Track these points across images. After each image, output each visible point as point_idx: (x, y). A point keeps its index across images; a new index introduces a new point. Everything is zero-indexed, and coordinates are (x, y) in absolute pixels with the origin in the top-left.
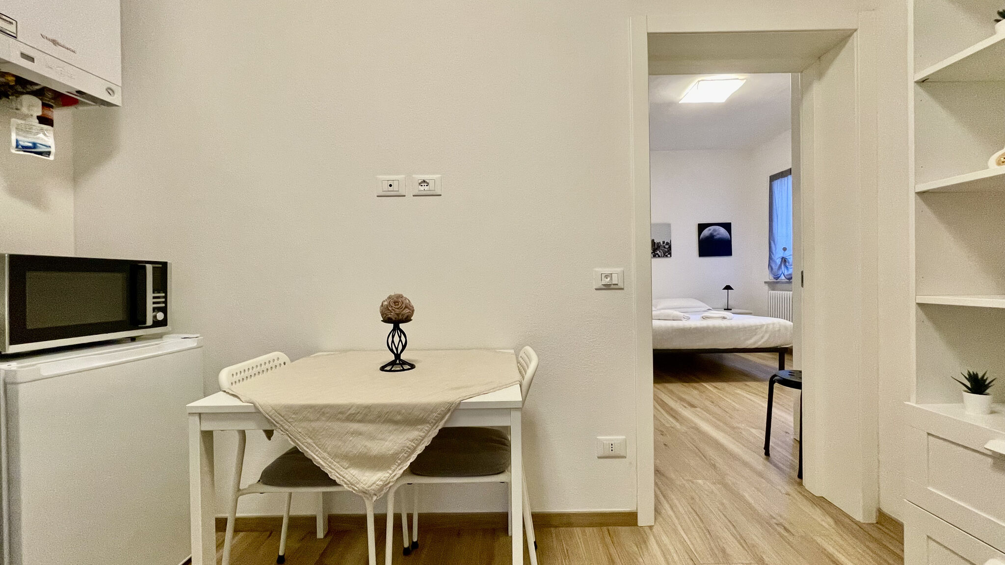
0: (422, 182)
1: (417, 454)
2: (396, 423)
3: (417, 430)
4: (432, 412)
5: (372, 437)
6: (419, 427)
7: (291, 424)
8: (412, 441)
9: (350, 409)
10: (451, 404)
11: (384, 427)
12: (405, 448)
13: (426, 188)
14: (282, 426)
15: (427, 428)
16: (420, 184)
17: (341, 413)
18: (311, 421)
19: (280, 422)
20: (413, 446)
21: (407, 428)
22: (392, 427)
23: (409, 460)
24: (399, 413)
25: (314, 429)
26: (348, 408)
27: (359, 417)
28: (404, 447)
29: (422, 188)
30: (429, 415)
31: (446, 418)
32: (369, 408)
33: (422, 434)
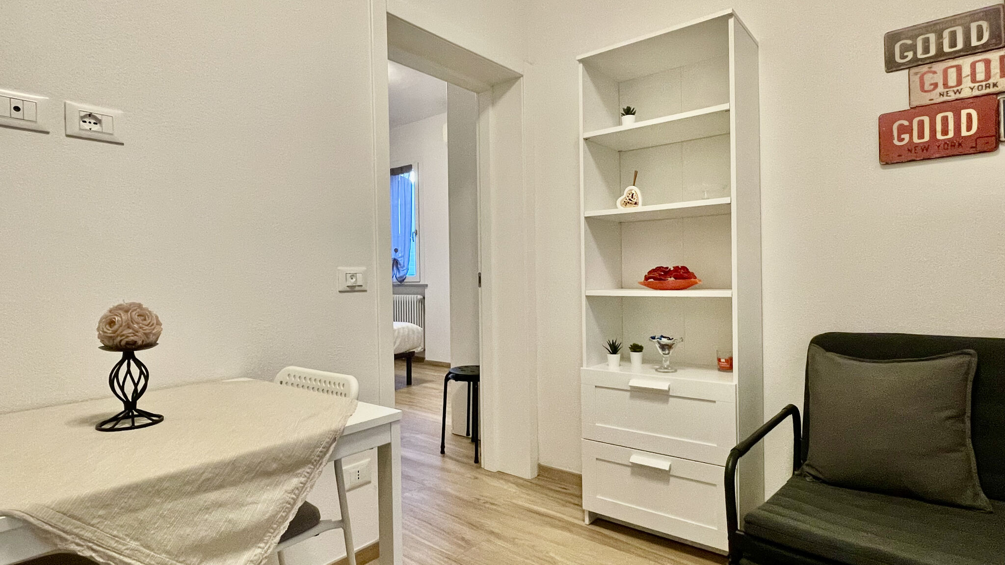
0: (85, 116)
1: (298, 508)
2: (268, 474)
3: (297, 476)
4: (316, 447)
5: (238, 504)
6: (299, 471)
7: (98, 528)
8: (292, 492)
9: (203, 473)
10: (336, 431)
11: (252, 486)
12: (284, 505)
13: (96, 128)
14: (77, 535)
15: (308, 471)
16: (82, 117)
17: (188, 483)
18: (135, 510)
19: (75, 530)
20: (293, 498)
21: (285, 476)
22: (266, 481)
23: (287, 519)
24: (275, 460)
25: (141, 522)
26: (201, 472)
27: (217, 482)
28: (283, 503)
29: (86, 126)
30: (313, 452)
31: (330, 452)
32: (233, 464)
33: (303, 480)
